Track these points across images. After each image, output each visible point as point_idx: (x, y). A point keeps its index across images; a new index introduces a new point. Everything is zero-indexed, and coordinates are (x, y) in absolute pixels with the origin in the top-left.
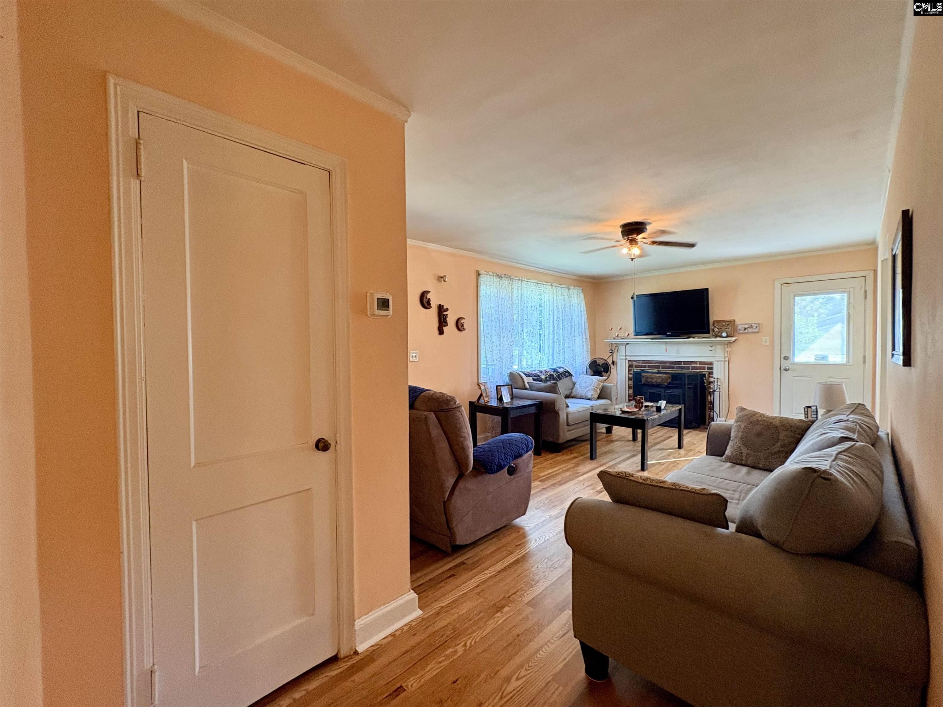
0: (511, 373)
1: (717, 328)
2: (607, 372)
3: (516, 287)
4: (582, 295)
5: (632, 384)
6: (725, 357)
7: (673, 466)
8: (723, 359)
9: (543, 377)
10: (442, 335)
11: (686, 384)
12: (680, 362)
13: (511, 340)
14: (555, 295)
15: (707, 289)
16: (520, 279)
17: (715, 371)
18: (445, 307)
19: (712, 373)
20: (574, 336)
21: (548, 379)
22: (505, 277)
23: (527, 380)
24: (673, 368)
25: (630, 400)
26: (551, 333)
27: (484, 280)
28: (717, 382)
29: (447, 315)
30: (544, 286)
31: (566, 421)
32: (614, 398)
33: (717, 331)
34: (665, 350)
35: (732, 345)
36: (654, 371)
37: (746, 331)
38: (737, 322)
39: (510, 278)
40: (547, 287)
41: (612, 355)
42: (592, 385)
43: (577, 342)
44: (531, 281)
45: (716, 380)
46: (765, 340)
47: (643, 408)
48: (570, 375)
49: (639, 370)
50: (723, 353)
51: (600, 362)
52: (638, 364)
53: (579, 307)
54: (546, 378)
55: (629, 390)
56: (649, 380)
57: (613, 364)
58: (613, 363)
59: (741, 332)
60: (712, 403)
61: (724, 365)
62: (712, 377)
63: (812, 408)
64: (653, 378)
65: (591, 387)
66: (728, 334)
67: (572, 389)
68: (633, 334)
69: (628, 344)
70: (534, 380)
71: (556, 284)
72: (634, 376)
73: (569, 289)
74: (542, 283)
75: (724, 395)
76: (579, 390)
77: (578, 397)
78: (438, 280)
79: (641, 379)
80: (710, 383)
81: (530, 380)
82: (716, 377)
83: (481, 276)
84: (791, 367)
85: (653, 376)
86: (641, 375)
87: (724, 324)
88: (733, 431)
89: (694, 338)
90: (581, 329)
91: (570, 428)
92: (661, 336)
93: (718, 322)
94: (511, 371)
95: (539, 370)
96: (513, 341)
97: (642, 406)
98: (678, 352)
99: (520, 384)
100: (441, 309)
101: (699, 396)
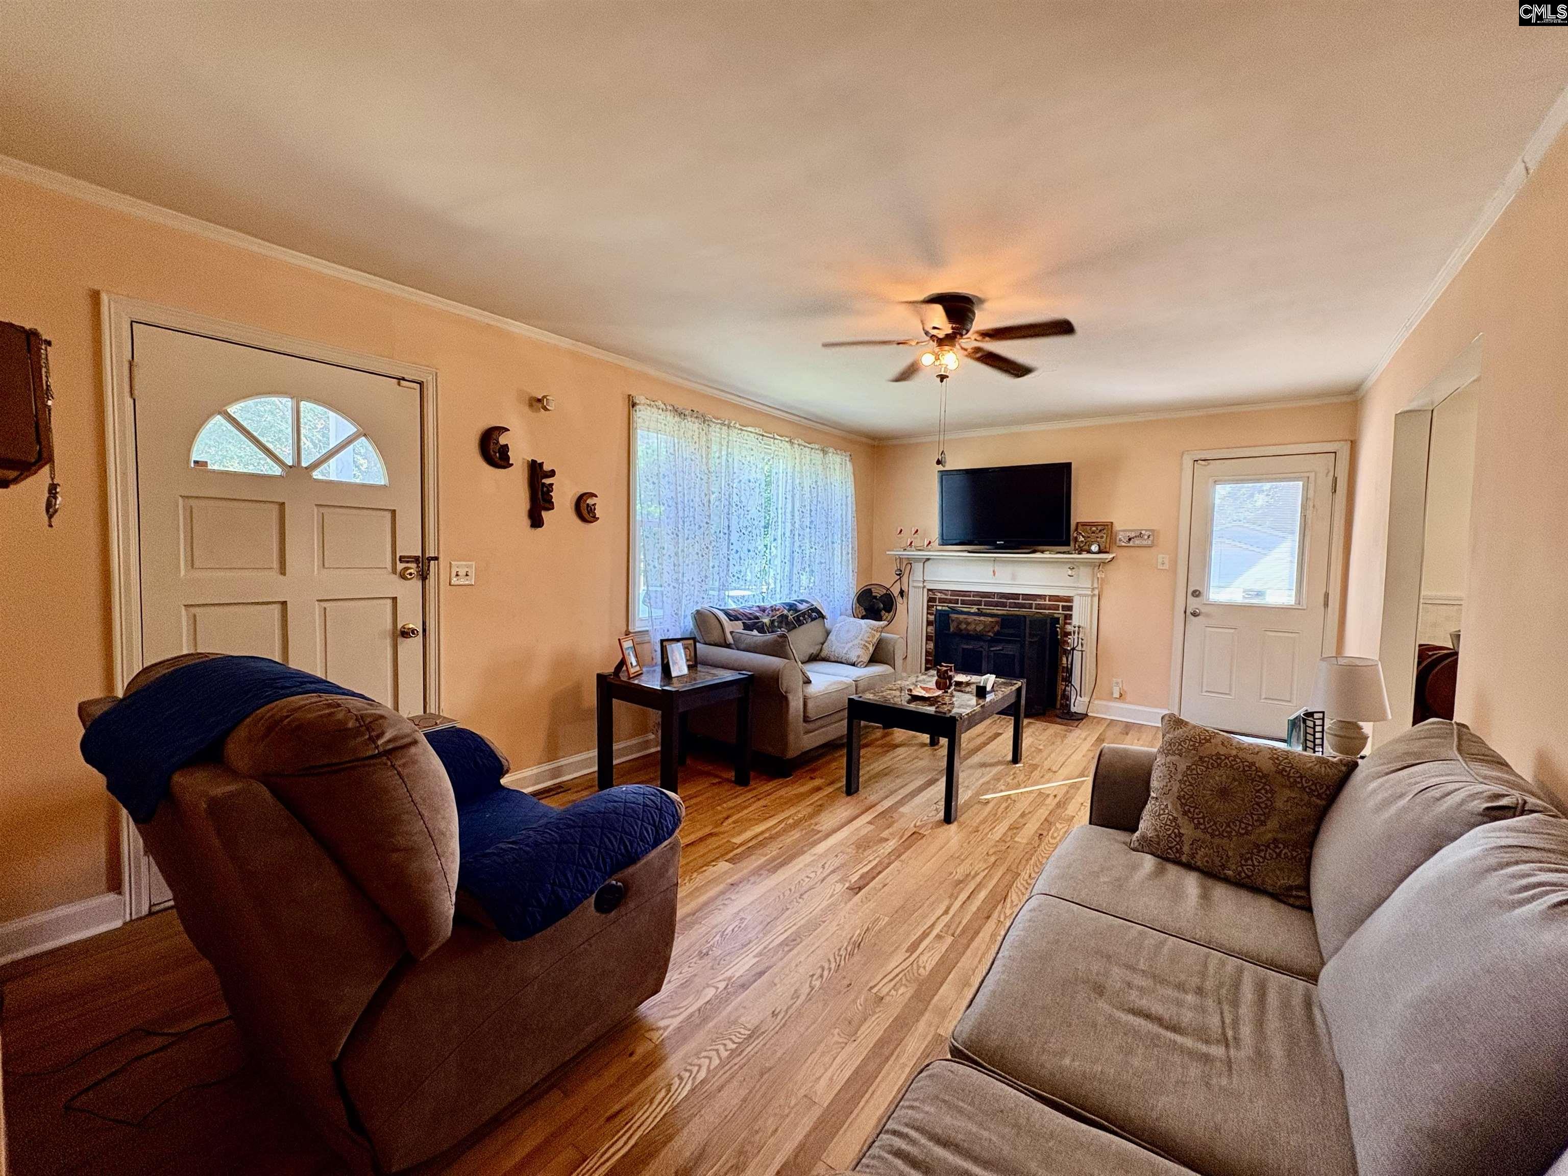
0: (698, 611)
1: (1083, 536)
2: (889, 612)
3: (718, 439)
4: (849, 466)
5: (933, 632)
6: (1093, 589)
7: (1006, 808)
8: (1090, 593)
9: (766, 620)
10: (539, 529)
11: (1027, 634)
12: (1016, 596)
13: (703, 546)
14: (797, 461)
15: (1069, 465)
16: (726, 423)
17: (1075, 613)
18: (547, 467)
19: (1070, 617)
20: (833, 543)
21: (776, 624)
22: (691, 417)
23: (729, 626)
24: (1004, 605)
25: (927, 669)
26: (788, 534)
27: (644, 416)
28: (1078, 633)
29: (551, 485)
30: (776, 441)
31: (802, 714)
32: (899, 662)
33: (1082, 541)
34: (992, 573)
35: (1109, 567)
36: (972, 611)
37: (1131, 544)
38: (1117, 527)
39: (703, 419)
40: (781, 445)
41: (900, 579)
42: (860, 638)
43: (837, 552)
44: (749, 429)
45: (1077, 629)
46: (1162, 558)
47: (953, 688)
48: (821, 616)
49: (947, 608)
50: (1090, 582)
51: (878, 592)
52: (944, 596)
53: (844, 488)
54: (772, 622)
55: (926, 643)
56: (963, 626)
57: (902, 596)
58: (902, 593)
59: (1123, 544)
60: (1070, 671)
61: (1092, 601)
62: (1070, 624)
63: (1316, 716)
64: (968, 624)
65: (856, 642)
66: (1101, 548)
67: (823, 644)
68: (937, 542)
69: (928, 559)
70: (747, 627)
71: (801, 442)
72: (938, 619)
73: (825, 452)
74: (772, 436)
75: (1088, 656)
76: (834, 646)
77: (833, 660)
78: (531, 405)
79: (949, 624)
80: (1067, 634)
81: (738, 626)
82: (1077, 625)
83: (637, 407)
84: (1204, 610)
85: (969, 620)
86: (949, 617)
87: (1094, 529)
88: (1155, 775)
89: (1042, 552)
90: (846, 530)
91: (811, 726)
92: (982, 547)
93: (1085, 524)
94: (699, 608)
95: (758, 606)
96: (707, 548)
97: (951, 685)
98: (1014, 577)
99: (716, 636)
100: (536, 473)
101: (1047, 658)
